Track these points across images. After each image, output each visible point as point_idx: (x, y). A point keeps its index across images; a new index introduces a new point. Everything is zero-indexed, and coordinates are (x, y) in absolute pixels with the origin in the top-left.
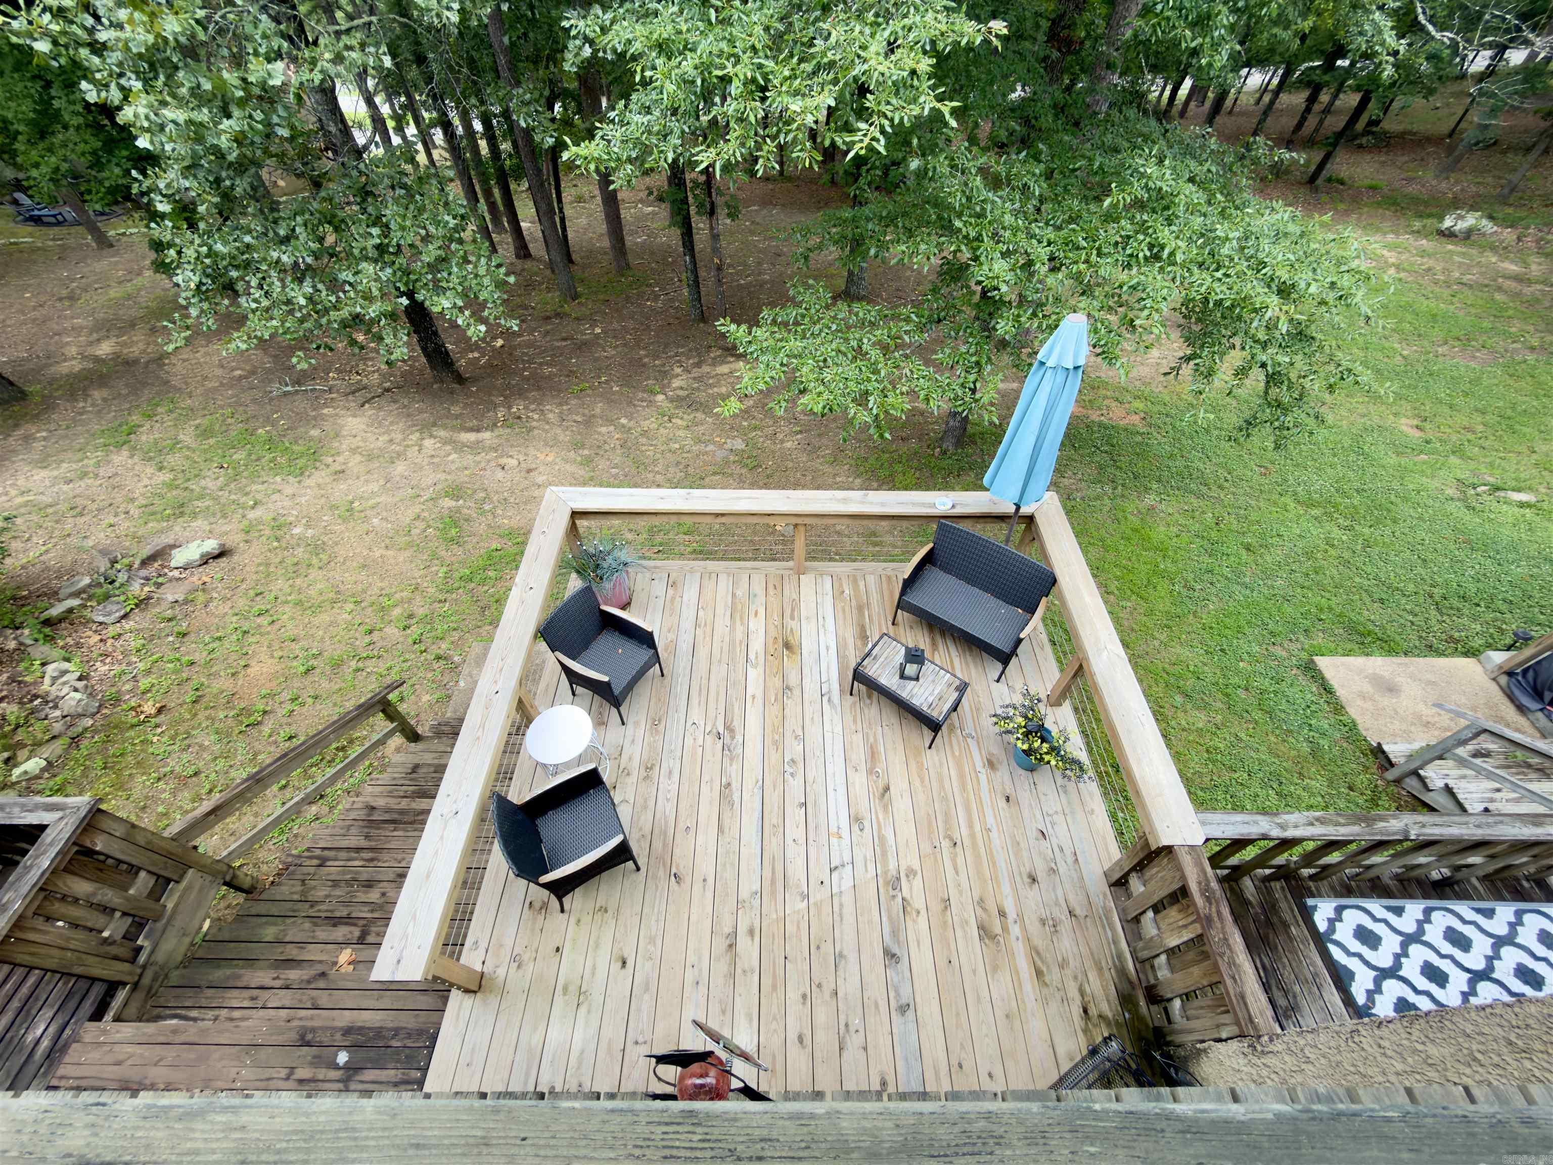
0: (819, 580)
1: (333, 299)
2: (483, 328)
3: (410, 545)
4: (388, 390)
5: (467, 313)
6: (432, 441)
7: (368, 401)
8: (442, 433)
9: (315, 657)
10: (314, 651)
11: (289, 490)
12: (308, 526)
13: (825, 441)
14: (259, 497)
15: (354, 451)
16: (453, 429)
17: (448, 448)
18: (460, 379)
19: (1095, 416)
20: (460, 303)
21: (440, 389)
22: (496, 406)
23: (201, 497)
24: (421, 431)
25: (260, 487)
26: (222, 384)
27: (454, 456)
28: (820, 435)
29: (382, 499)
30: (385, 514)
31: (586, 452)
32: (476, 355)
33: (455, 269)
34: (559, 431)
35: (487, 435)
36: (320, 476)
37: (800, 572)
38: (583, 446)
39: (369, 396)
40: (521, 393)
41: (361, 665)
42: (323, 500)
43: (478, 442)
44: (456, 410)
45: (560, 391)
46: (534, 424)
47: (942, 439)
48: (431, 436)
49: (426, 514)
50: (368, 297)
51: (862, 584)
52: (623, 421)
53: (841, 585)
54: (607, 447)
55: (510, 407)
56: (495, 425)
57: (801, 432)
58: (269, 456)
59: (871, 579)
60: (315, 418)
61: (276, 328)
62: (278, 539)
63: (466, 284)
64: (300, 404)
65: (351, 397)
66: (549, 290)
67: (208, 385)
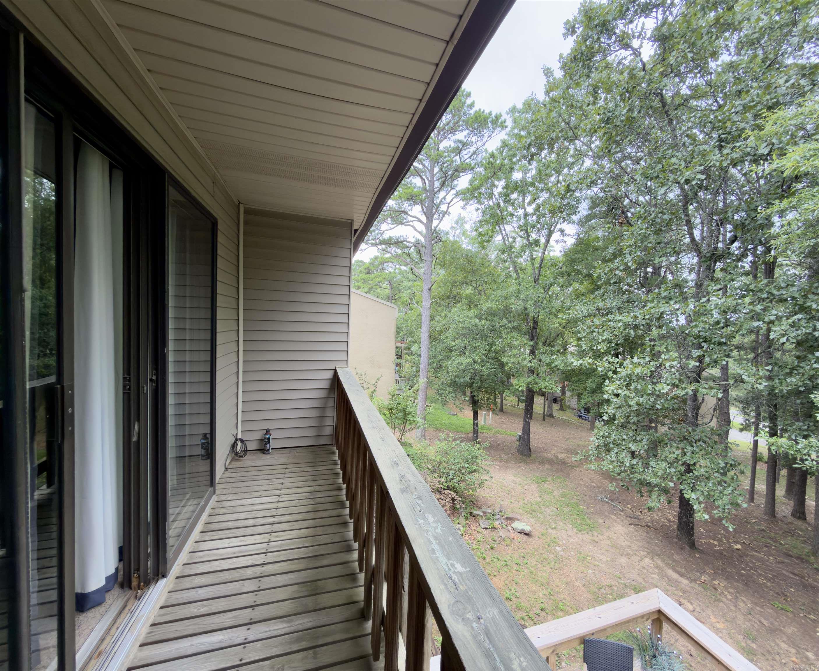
1: (641, 470)
3: (594, 593)
4: (648, 527)
6: (651, 561)
7: (635, 525)
8: (659, 562)
9: (516, 597)
10: (518, 595)
11: (570, 533)
12: (563, 550)
14: (558, 527)
15: (609, 538)
16: (668, 565)
17: (656, 571)
18: (692, 545)
20: (701, 499)
21: (676, 543)
22: (703, 572)
23: (542, 513)
24: (648, 553)
25: (562, 525)
27: (655, 576)
29: (602, 566)
30: (597, 572)
31: (754, 646)
32: (716, 543)
33: (710, 485)
34: (740, 617)
35: (685, 582)
36: (587, 537)
38: (754, 640)
39: (637, 523)
40: (728, 577)
41: (526, 618)
42: (578, 546)
43: (676, 581)
44: (677, 557)
45: (761, 597)
46: (725, 600)
48: (652, 559)
49: (616, 589)
50: (655, 474)
52: (810, 655)
54: (777, 657)
55: (714, 579)
56: (695, 581)
58: (575, 517)
60: (606, 516)
61: (610, 468)
62: (549, 545)
63: (712, 493)
64: (606, 508)
65: (629, 519)
66: (805, 542)
67: (581, 482)
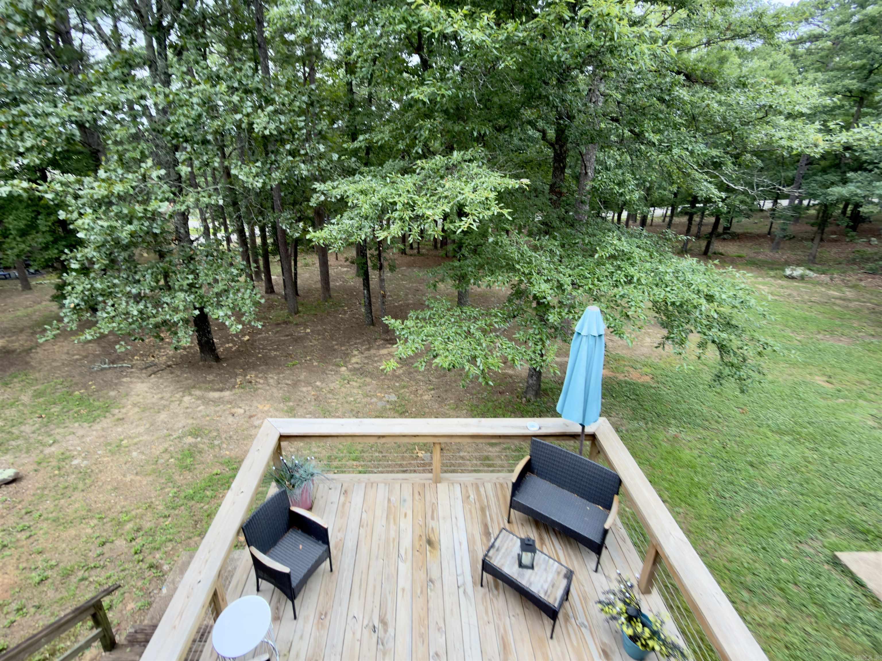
0: (451, 488)
1: (154, 312)
2: (240, 327)
3: (154, 471)
4: (169, 366)
5: (232, 318)
6: (190, 398)
7: (154, 373)
8: (198, 393)
9: (52, 567)
10: (53, 563)
11: (80, 432)
12: (85, 458)
13: (449, 395)
14: (58, 437)
15: (134, 405)
16: (207, 390)
17: (199, 402)
18: (217, 359)
19: (621, 377)
20: (230, 313)
21: (204, 365)
22: (236, 375)
23: (18, 438)
24: (184, 392)
25: (61, 430)
26: (63, 364)
27: (202, 408)
28: (446, 391)
29: (145, 438)
30: (143, 448)
31: (291, 404)
32: (231, 345)
33: (231, 296)
34: (275, 390)
35: (227, 394)
36: (106, 423)
37: (437, 481)
38: (290, 400)
39: (156, 370)
40: (254, 367)
41: (86, 574)
42: (102, 440)
43: (220, 398)
44: (210, 377)
45: (280, 365)
46: (260, 386)
47: (526, 392)
48: (190, 394)
49: (172, 448)
50: (176, 310)
51: (482, 490)
52: (318, 383)
53: (467, 491)
54: (305, 400)
55: (246, 376)
56: (234, 387)
57: (434, 389)
58: (76, 409)
59: (489, 487)
60: (116, 384)
61: (114, 327)
62: (59, 469)
63: (236, 303)
64: (110, 375)
65: (144, 371)
66: (282, 309)
67: (54, 364)
